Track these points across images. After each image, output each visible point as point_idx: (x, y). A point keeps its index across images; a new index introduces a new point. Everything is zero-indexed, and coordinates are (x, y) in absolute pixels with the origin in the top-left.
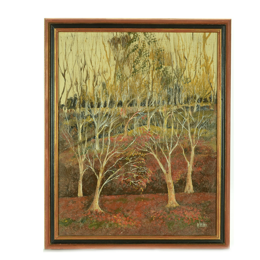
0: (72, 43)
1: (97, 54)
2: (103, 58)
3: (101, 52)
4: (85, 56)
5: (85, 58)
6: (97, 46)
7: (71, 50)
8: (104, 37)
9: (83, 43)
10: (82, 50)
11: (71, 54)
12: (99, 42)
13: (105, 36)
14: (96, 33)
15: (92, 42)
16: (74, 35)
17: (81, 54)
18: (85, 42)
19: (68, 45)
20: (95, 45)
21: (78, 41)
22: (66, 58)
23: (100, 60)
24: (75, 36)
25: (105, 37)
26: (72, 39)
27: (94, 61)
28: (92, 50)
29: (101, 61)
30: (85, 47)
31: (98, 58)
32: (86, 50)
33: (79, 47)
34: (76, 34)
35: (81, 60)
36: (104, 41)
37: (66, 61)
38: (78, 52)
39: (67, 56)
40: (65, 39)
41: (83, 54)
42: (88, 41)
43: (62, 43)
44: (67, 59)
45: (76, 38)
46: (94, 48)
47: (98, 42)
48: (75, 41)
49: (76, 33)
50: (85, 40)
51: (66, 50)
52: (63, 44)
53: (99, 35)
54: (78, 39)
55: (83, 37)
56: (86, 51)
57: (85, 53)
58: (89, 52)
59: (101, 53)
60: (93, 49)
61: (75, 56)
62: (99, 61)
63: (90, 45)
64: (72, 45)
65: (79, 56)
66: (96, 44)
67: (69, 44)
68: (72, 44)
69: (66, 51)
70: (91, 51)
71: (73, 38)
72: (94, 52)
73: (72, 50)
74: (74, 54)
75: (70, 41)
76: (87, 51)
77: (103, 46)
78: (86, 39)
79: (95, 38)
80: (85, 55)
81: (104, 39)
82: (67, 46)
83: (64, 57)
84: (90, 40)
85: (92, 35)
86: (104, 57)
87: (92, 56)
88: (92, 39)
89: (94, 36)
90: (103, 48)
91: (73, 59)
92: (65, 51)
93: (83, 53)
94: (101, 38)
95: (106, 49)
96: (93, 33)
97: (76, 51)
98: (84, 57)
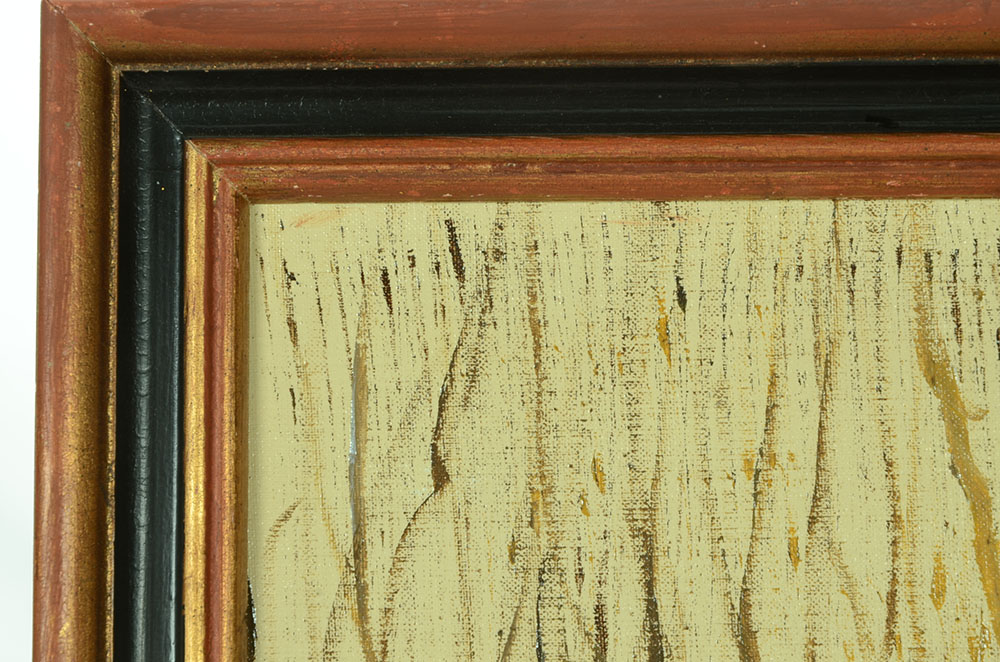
0: (462, 367)
1: (836, 537)
2: (938, 595)
3: (894, 495)
4: (661, 563)
5: (650, 586)
6: (842, 410)
7: (441, 476)
8: (941, 266)
9: (622, 361)
10: (616, 471)
11: (438, 532)
12: (867, 349)
13: (966, 259)
14: (824, 206)
15: (762, 345)
16: (486, 235)
17: (594, 525)
18: (656, 352)
19: (400, 401)
20: (812, 391)
21: (550, 336)
22: (362, 591)
23: (891, 619)
24: (499, 254)
25: (966, 272)
26: (453, 305)
27: (800, 638)
28: (760, 469)
29: (907, 641)
30: (649, 423)
31: (849, 589)
32: (670, 479)
33: (554, 417)
34: (514, 235)
35: (600, 623)
36: (946, 327)
37: (365, 636)
38: (541, 492)
39: (378, 557)
40: (353, 311)
41: (618, 525)
42: (693, 340)
43: (301, 371)
44: (376, 602)
45: (510, 284)
46: (795, 435)
47: (846, 343)
48: (507, 340)
49: (518, 208)
50: (647, 317)
51: (370, 470)
52: (317, 380)
53: (864, 242)
54: (551, 311)
55: (618, 275)
56: (669, 491)
57: (651, 509)
58: (709, 502)
59: (895, 520)
60: (772, 459)
61: (501, 568)
62: (864, 639)
63: (734, 395)
64: (453, 403)
65: (568, 562)
66: (826, 380)
67: (411, 372)
68: (460, 385)
69: (367, 482)
70: (745, 485)
71: (470, 287)
72: (791, 496)
73: (451, 467)
74: (492, 538)
75: (433, 333)
76: (685, 479)
77: (932, 403)
78: (670, 298)
79: (805, 285)
80: (661, 543)
81: (942, 303)
82: (374, 414)
83: (331, 575)
84: (737, 320)
85: (753, 236)
86: (939, 577)
87: (763, 561)
88: (766, 299)
89: (788, 260)
90: (936, 432)
91: (466, 617)
92: (344, 487)
93: (617, 509)
94: (899, 288)
95: (979, 457)
96: (771, 208)
97: (522, 482)
98: (633, 571)
